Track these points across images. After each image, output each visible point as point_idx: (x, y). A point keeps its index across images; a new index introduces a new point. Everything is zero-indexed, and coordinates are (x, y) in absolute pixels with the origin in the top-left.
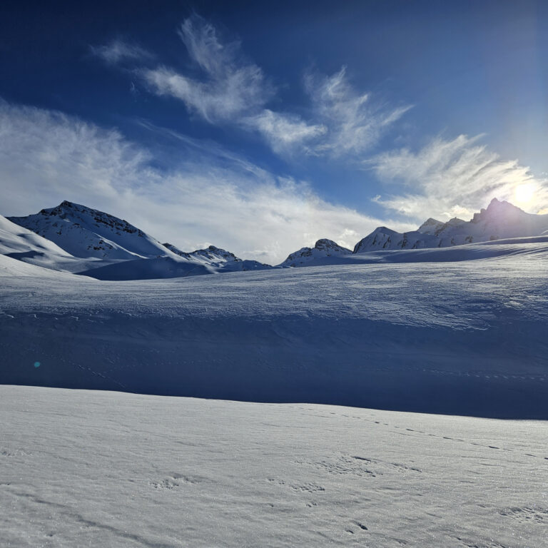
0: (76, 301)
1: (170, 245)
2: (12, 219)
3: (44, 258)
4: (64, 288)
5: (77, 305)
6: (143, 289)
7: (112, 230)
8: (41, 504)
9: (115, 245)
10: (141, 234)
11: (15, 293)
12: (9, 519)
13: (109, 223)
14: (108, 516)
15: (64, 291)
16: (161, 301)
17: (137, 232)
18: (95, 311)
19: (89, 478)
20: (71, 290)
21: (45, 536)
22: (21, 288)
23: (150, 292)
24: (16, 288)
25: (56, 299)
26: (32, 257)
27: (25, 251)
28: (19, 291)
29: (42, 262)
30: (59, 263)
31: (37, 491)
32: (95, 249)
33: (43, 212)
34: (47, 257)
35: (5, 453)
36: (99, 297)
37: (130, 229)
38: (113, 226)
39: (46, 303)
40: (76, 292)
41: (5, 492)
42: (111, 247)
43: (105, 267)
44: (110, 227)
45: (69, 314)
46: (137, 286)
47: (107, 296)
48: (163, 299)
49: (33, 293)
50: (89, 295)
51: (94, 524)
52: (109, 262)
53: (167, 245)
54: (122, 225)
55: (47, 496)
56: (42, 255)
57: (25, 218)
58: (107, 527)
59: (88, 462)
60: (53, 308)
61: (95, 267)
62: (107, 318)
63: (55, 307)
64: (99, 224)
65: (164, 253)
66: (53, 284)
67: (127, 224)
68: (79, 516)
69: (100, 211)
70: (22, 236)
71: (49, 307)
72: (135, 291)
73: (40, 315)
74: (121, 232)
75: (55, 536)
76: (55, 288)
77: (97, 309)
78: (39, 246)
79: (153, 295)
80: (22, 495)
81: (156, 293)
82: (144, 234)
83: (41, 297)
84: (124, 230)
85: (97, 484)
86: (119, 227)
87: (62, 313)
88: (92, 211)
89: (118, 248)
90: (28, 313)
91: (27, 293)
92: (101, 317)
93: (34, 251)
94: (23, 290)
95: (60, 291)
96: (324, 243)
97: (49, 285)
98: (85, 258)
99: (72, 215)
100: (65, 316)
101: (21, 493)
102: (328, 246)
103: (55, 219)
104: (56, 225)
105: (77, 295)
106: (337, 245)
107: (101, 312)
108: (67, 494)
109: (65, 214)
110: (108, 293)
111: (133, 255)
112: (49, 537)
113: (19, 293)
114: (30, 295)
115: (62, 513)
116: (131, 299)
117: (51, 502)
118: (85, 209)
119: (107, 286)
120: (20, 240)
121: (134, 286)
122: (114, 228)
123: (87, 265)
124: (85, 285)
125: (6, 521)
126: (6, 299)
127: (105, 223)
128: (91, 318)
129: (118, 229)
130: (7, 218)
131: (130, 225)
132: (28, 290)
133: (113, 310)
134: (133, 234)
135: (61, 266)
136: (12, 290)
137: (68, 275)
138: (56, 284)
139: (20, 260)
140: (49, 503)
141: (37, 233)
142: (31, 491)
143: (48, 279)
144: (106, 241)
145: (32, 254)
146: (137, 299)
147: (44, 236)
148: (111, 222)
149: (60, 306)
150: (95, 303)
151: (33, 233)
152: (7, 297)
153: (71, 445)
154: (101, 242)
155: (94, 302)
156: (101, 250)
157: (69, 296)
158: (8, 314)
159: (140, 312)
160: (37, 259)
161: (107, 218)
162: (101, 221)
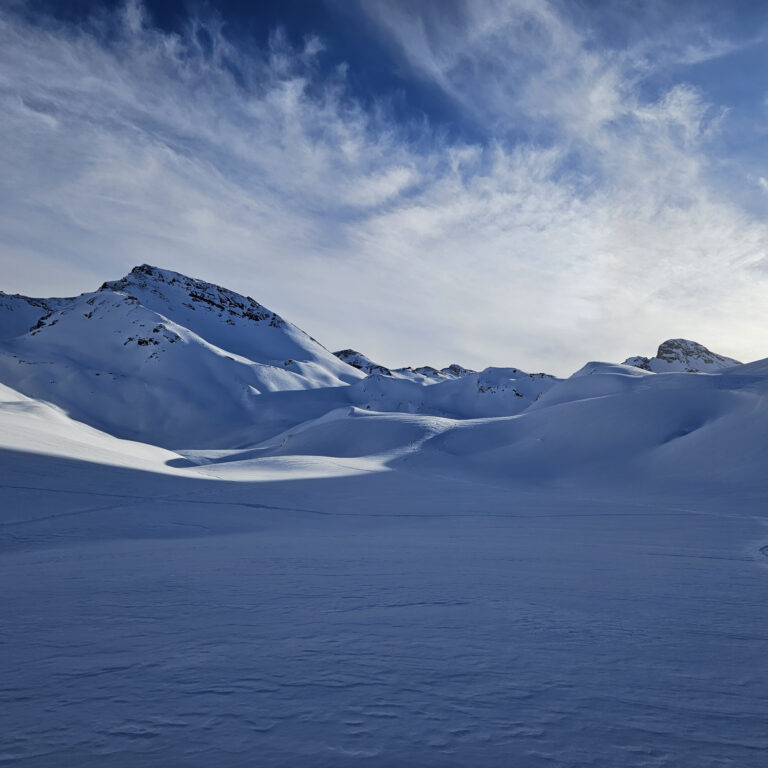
7: (220, 316)
10: (276, 322)
13: (217, 302)
17: (269, 320)
32: (141, 343)
33: (104, 286)
37: (257, 314)
38: (223, 309)
44: (218, 310)
54: (242, 307)
64: (195, 304)
67: (254, 303)
84: (245, 315)
86: (237, 310)
89: (193, 343)
96: (677, 347)
99: (143, 287)
102: (688, 353)
106: (707, 352)
118: (176, 278)
127: (209, 302)
129: (232, 313)
131: (258, 306)
134: (260, 321)
144: (173, 327)
148: (222, 301)
154: (158, 329)
161: (217, 293)
162: (202, 298)
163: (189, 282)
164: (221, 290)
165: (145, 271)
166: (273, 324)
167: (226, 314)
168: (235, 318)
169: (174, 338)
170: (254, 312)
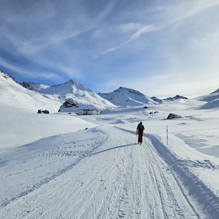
13: (133, 92)
32: (127, 101)
64: (130, 93)
67: (138, 92)
84: (137, 94)
86: (136, 93)
99: (122, 91)
109: (120, 91)
129: (135, 94)
154: (129, 99)
161: (132, 90)
162: (130, 92)
163: (128, 89)
164: (133, 90)
165: (121, 88)
166: (142, 95)
167: (134, 94)
168: (136, 95)
169: (131, 100)
170: (138, 93)
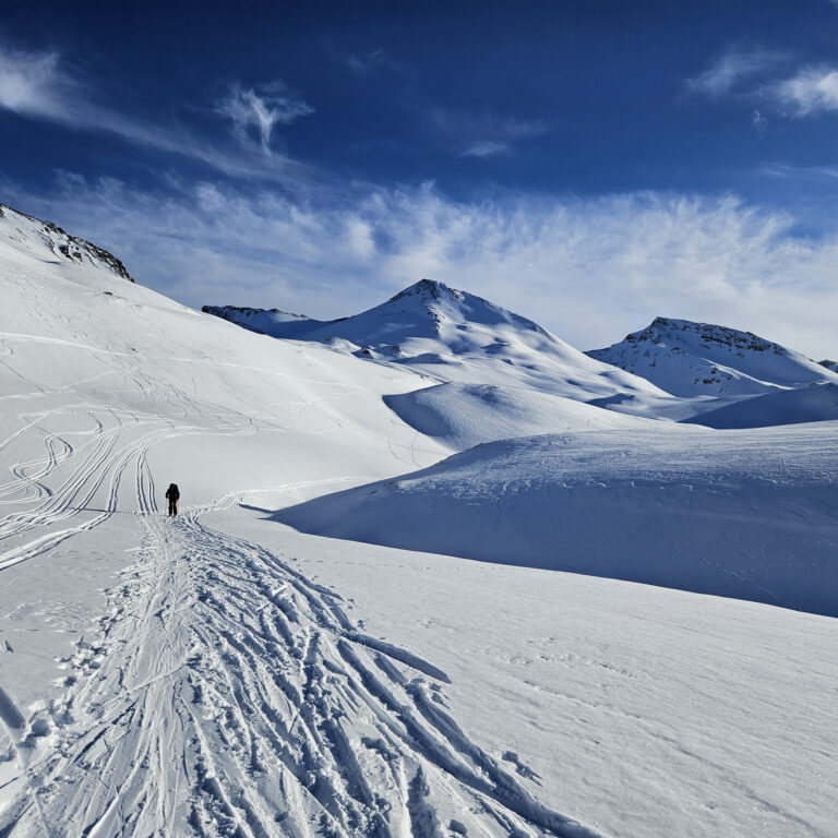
0: (686, 462)
1: (833, 363)
2: (591, 354)
3: (635, 403)
4: (667, 444)
5: (687, 467)
6: (791, 439)
7: (730, 350)
8: (689, 757)
9: (736, 374)
10: (779, 351)
11: (604, 453)
12: (649, 767)
13: (724, 340)
14: (795, 802)
15: (668, 448)
16: (827, 458)
17: (772, 348)
18: (716, 476)
19: (752, 734)
20: (676, 446)
21: (703, 806)
22: (610, 446)
23: (804, 444)
24: (605, 446)
25: (657, 459)
26: (619, 403)
27: (610, 395)
28: (608, 450)
29: (632, 408)
30: (655, 408)
31: (678, 736)
32: (705, 382)
33: (629, 337)
34: (639, 401)
35: (624, 671)
36: (720, 456)
37: (758, 345)
38: (730, 345)
39: (646, 466)
40: (686, 449)
41: (636, 727)
42: (730, 377)
43: (723, 408)
44: (727, 346)
45: (679, 481)
46: (780, 436)
47: (732, 453)
48: (830, 455)
49: (626, 452)
50: (705, 452)
51: (776, 810)
52: (728, 400)
53: (826, 364)
54: (745, 341)
55: (694, 746)
56: (631, 398)
57: (607, 349)
58: (799, 820)
59: (746, 709)
60: (656, 473)
61: (708, 410)
62: (737, 487)
63: (658, 471)
64: (708, 344)
65: (822, 377)
66: (652, 438)
67: (754, 337)
68: (748, 790)
69: (709, 323)
70: (605, 374)
71: (650, 472)
72: (778, 444)
73: (639, 483)
74: (745, 352)
75: (717, 809)
76: (655, 444)
77: (720, 474)
78: (627, 386)
79: (812, 448)
80: (658, 736)
81: (817, 445)
82: (783, 349)
83: (638, 456)
84: (750, 347)
85: (765, 745)
86: (741, 343)
87: (668, 479)
88: (697, 327)
89: (742, 378)
90: (623, 481)
91: (619, 453)
92: (728, 485)
93: (622, 395)
94: (612, 449)
95: (662, 448)
97: (646, 440)
98: (691, 397)
99: (669, 336)
100: (673, 484)
101: (656, 733)
103: (644, 345)
104: (647, 354)
105: (686, 452)
107: (725, 478)
108: (721, 750)
109: (660, 336)
110: (734, 449)
111: (767, 387)
112: (708, 809)
113: (609, 453)
114: (624, 455)
115: (721, 778)
116: (774, 457)
117: (702, 756)
118: (686, 325)
119: (730, 438)
120: (603, 381)
121: (776, 435)
122: (733, 348)
123: (694, 408)
124: (696, 438)
125: (645, 769)
126: (595, 462)
127: (718, 340)
128: (711, 487)
129: (739, 347)
130: (585, 353)
131: (759, 339)
132: (620, 448)
133: (745, 474)
134: (765, 351)
135: (659, 412)
136: (600, 450)
137: (669, 425)
138: (656, 439)
139: (604, 407)
140: (699, 758)
141: (623, 368)
142: (669, 733)
143: (644, 431)
144: (722, 368)
145: (619, 399)
146: (783, 455)
147: (632, 372)
148: (727, 338)
149: (665, 469)
150: (716, 464)
151: (618, 369)
152: (594, 458)
153: (713, 677)
154: (714, 371)
155: (713, 463)
156: (715, 383)
157: (674, 455)
158: (598, 481)
159: (790, 478)
160: (625, 405)
161: (721, 332)
162: (712, 339)
165: (661, 323)
166: (776, 352)
